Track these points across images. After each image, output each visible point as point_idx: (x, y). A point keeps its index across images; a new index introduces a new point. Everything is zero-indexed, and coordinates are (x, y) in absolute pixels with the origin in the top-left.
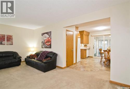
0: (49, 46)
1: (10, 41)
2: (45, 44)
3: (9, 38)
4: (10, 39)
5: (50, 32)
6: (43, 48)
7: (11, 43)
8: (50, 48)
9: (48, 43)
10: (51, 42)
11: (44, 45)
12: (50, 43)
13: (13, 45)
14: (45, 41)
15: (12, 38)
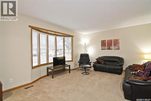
1: (116, 46)
13: (119, 49)
15: (119, 42)
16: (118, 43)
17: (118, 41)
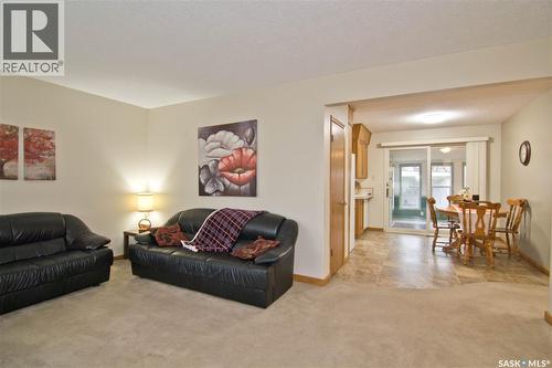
0: (248, 185)
1: (41, 160)
2: (223, 176)
3: (39, 147)
4: (42, 148)
5: (253, 124)
6: (208, 195)
7: (49, 173)
8: (253, 193)
9: (239, 173)
10: (254, 168)
11: (214, 181)
12: (248, 174)
13: (54, 179)
14: (221, 166)
15: (54, 146)
16: (51, 150)
17: (49, 139)
